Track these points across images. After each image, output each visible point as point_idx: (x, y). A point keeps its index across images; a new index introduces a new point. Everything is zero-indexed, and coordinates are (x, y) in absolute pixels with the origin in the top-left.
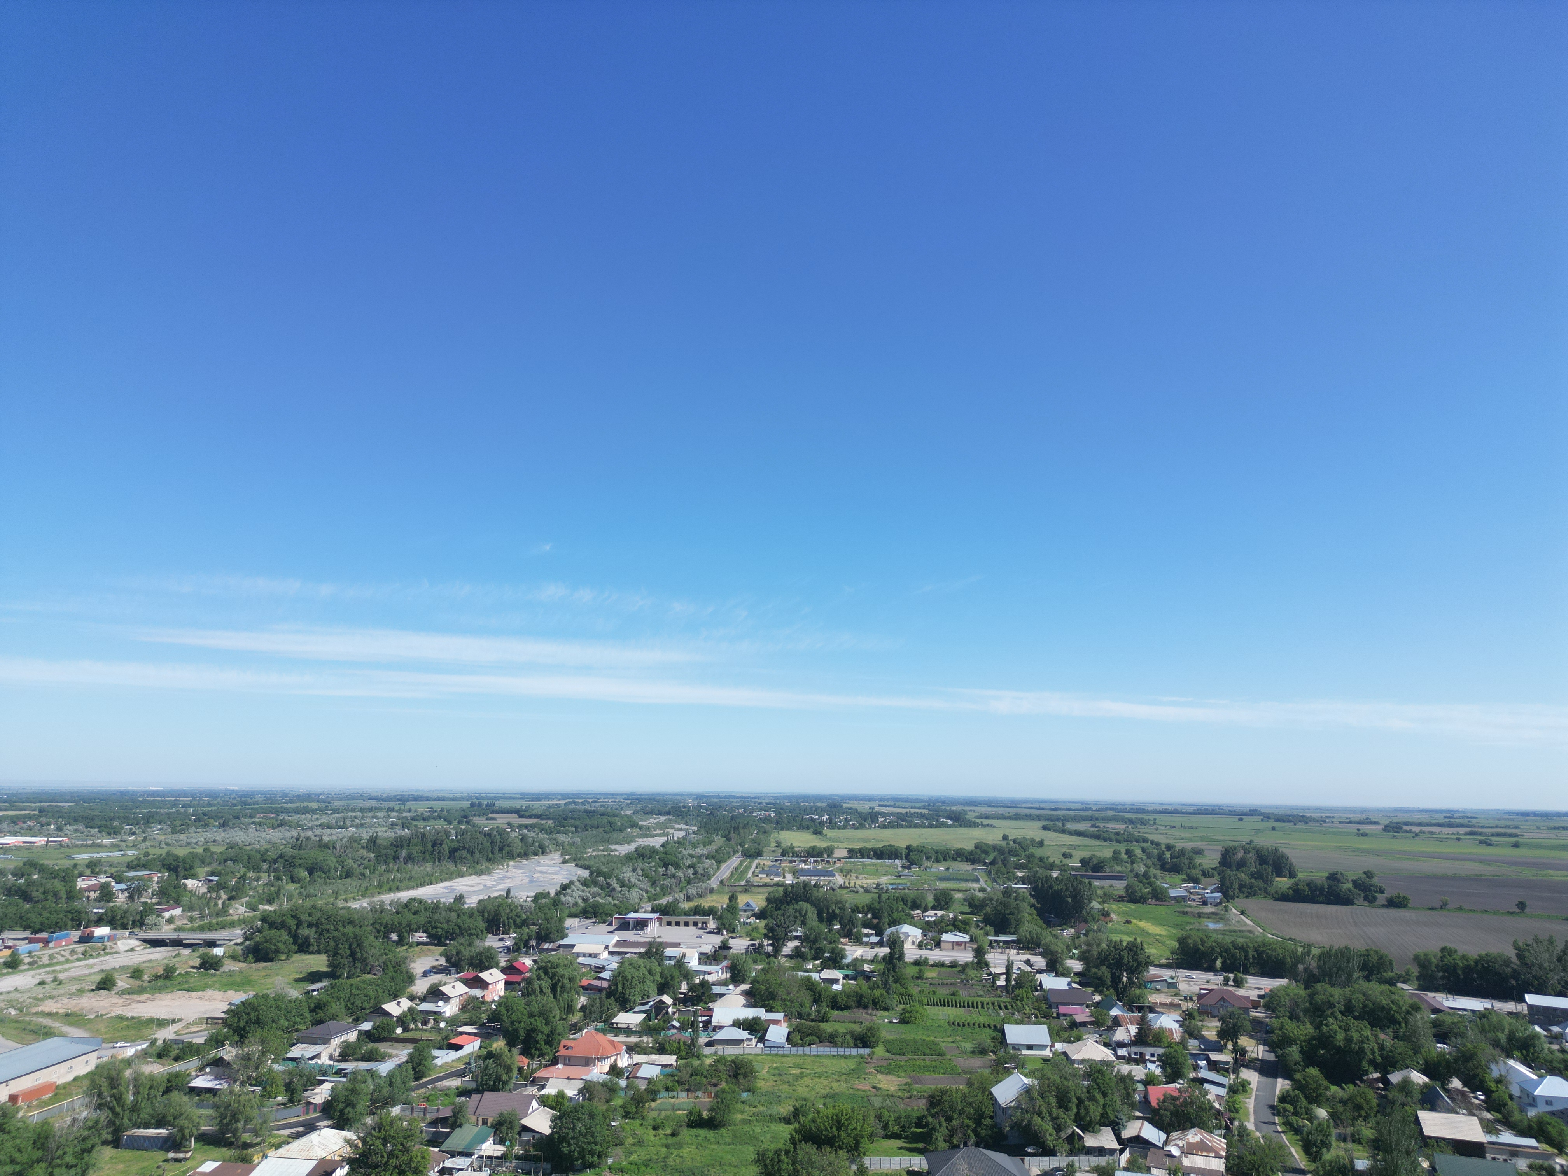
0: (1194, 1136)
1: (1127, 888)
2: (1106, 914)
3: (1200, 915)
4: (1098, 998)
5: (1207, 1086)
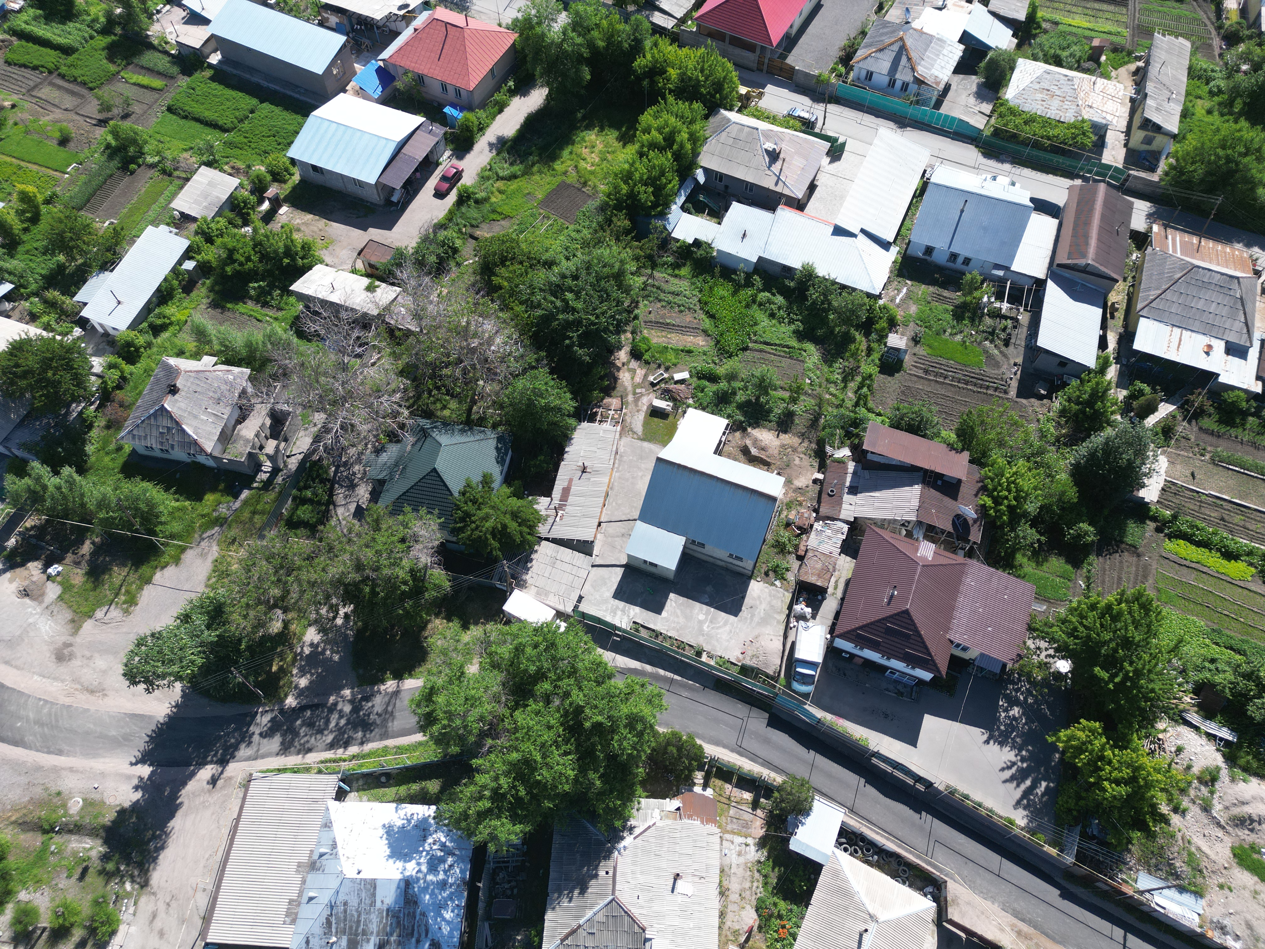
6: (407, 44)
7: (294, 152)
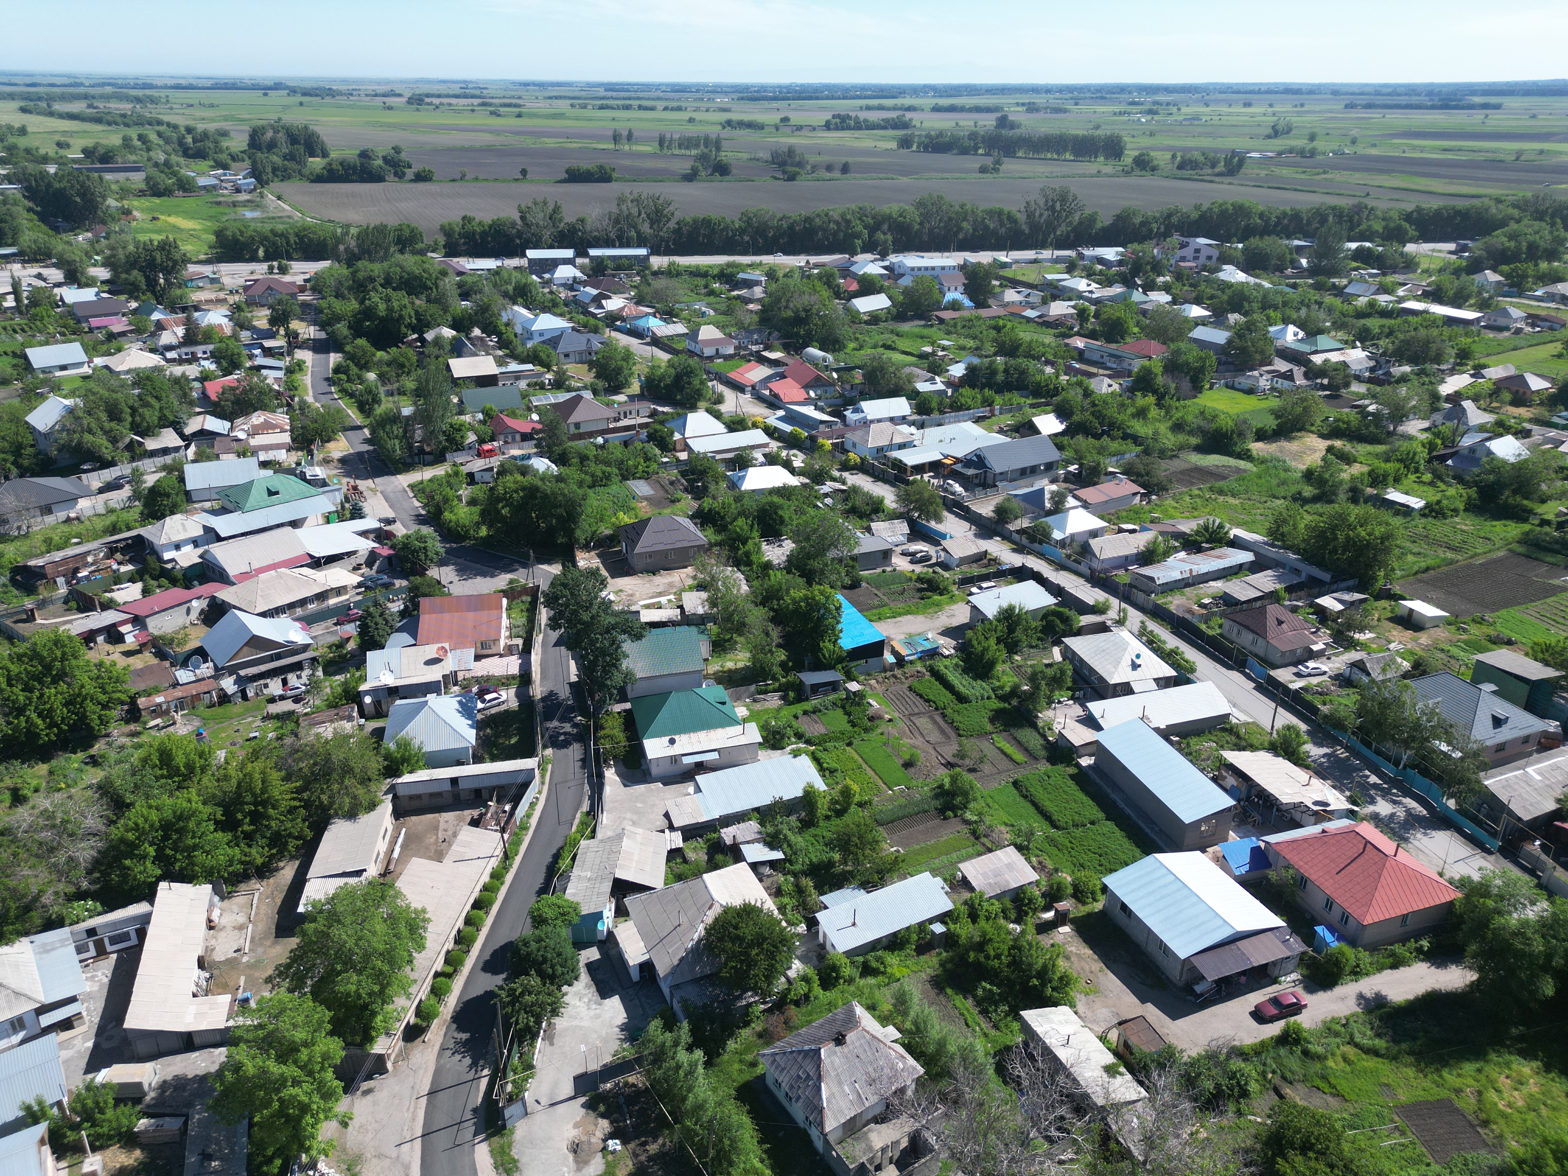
0: (258, 418)
1: (148, 180)
2: (127, 212)
3: (235, 204)
4: (134, 305)
5: (264, 372)
6: (1305, 840)
7: (1110, 881)
